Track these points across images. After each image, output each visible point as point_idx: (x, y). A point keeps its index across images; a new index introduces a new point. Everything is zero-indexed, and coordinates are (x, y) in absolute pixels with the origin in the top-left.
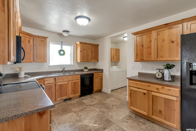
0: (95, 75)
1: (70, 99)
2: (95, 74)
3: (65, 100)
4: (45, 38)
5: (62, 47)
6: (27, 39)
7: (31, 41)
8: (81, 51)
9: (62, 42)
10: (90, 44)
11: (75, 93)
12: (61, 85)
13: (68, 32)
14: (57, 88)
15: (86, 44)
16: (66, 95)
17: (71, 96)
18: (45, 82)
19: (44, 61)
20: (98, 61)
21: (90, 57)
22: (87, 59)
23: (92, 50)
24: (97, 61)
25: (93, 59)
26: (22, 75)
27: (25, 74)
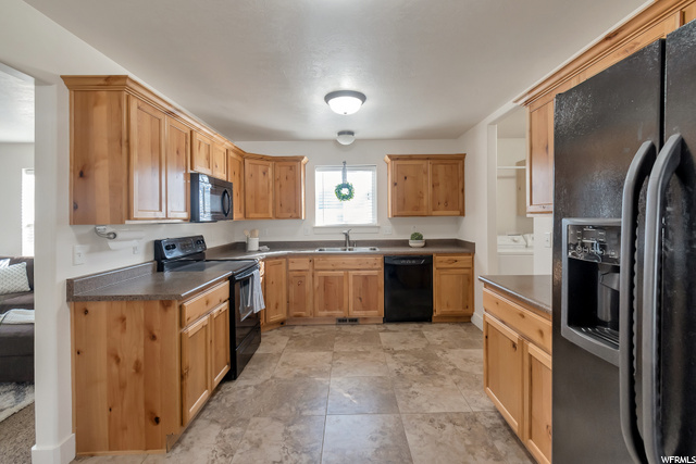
0: (438, 262)
1: (354, 321)
2: (436, 259)
3: (342, 321)
4: (298, 159)
5: (344, 177)
6: (261, 169)
7: (270, 170)
8: (395, 184)
9: (345, 163)
10: (428, 158)
11: (366, 308)
12: (326, 278)
13: (351, 133)
14: (317, 284)
15: (410, 158)
16: (340, 308)
17: (355, 314)
18: (290, 264)
19: (295, 215)
20: (462, 214)
21: (426, 200)
22: (417, 208)
23: (435, 175)
24: (458, 213)
25: (442, 206)
26: (254, 245)
27: (261, 244)
